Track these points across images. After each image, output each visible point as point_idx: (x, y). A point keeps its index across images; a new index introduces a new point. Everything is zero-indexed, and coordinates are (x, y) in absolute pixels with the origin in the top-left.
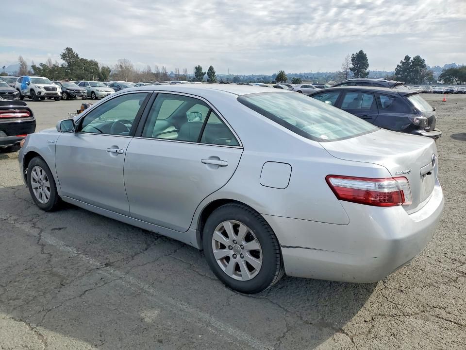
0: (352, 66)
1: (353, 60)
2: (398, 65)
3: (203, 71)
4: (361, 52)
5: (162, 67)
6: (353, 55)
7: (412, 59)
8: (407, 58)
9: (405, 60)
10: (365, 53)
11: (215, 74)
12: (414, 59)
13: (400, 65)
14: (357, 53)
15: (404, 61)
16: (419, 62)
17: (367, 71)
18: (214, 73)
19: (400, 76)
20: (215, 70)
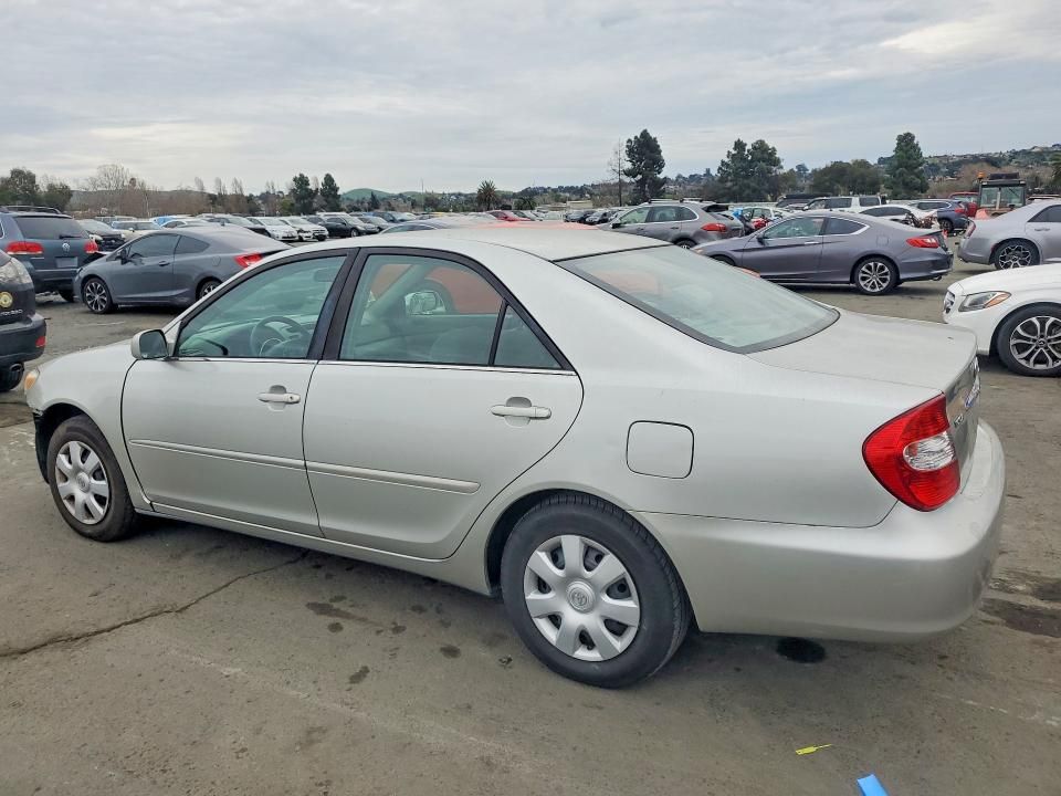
0: (628, 166)
1: (630, 152)
2: (723, 162)
3: (312, 186)
4: (645, 134)
5: (232, 181)
6: (629, 141)
7: (749, 147)
8: (739, 145)
9: (735, 149)
10: (653, 135)
11: (339, 193)
12: (754, 148)
13: (726, 160)
14: (636, 137)
15: (734, 152)
16: (765, 155)
17: (661, 176)
18: (337, 189)
19: (729, 184)
20: (338, 182)
